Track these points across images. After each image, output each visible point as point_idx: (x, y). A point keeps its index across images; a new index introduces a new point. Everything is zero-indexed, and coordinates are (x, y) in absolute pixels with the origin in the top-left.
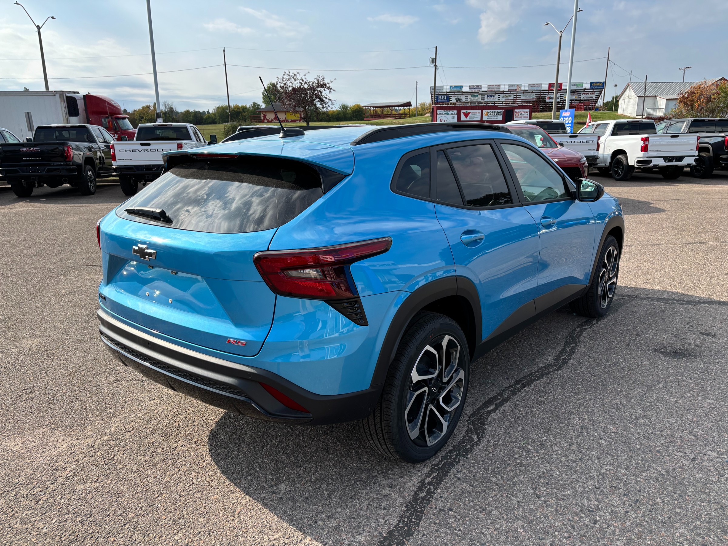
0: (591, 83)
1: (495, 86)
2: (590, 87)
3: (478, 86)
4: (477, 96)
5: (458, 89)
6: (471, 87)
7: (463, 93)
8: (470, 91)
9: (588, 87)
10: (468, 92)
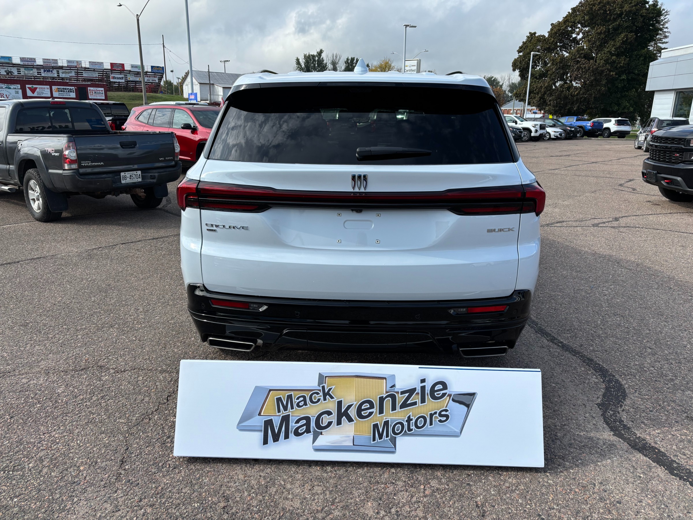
0: (152, 67)
1: (51, 61)
2: (152, 71)
3: (31, 59)
4: (32, 70)
5: (7, 61)
6: (22, 59)
7: (15, 65)
8: (22, 63)
9: (150, 70)
10: (19, 65)
